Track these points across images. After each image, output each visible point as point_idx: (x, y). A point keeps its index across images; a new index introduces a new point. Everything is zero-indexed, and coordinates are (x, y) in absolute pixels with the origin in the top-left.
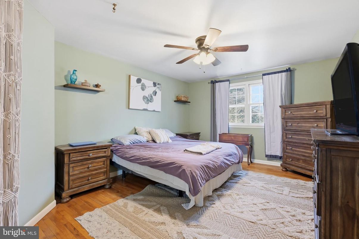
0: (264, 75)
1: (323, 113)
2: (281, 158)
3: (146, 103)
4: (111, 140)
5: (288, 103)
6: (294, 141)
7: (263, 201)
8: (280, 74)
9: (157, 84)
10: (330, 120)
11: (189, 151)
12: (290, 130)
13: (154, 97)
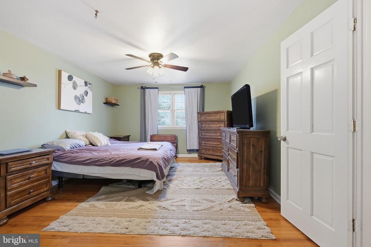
0: (185, 88)
1: (223, 118)
2: (197, 150)
3: (78, 104)
4: (41, 146)
5: (201, 111)
6: (207, 137)
7: (198, 177)
8: (196, 89)
9: (88, 84)
10: (226, 122)
11: (143, 149)
12: (204, 130)
13: (85, 97)
